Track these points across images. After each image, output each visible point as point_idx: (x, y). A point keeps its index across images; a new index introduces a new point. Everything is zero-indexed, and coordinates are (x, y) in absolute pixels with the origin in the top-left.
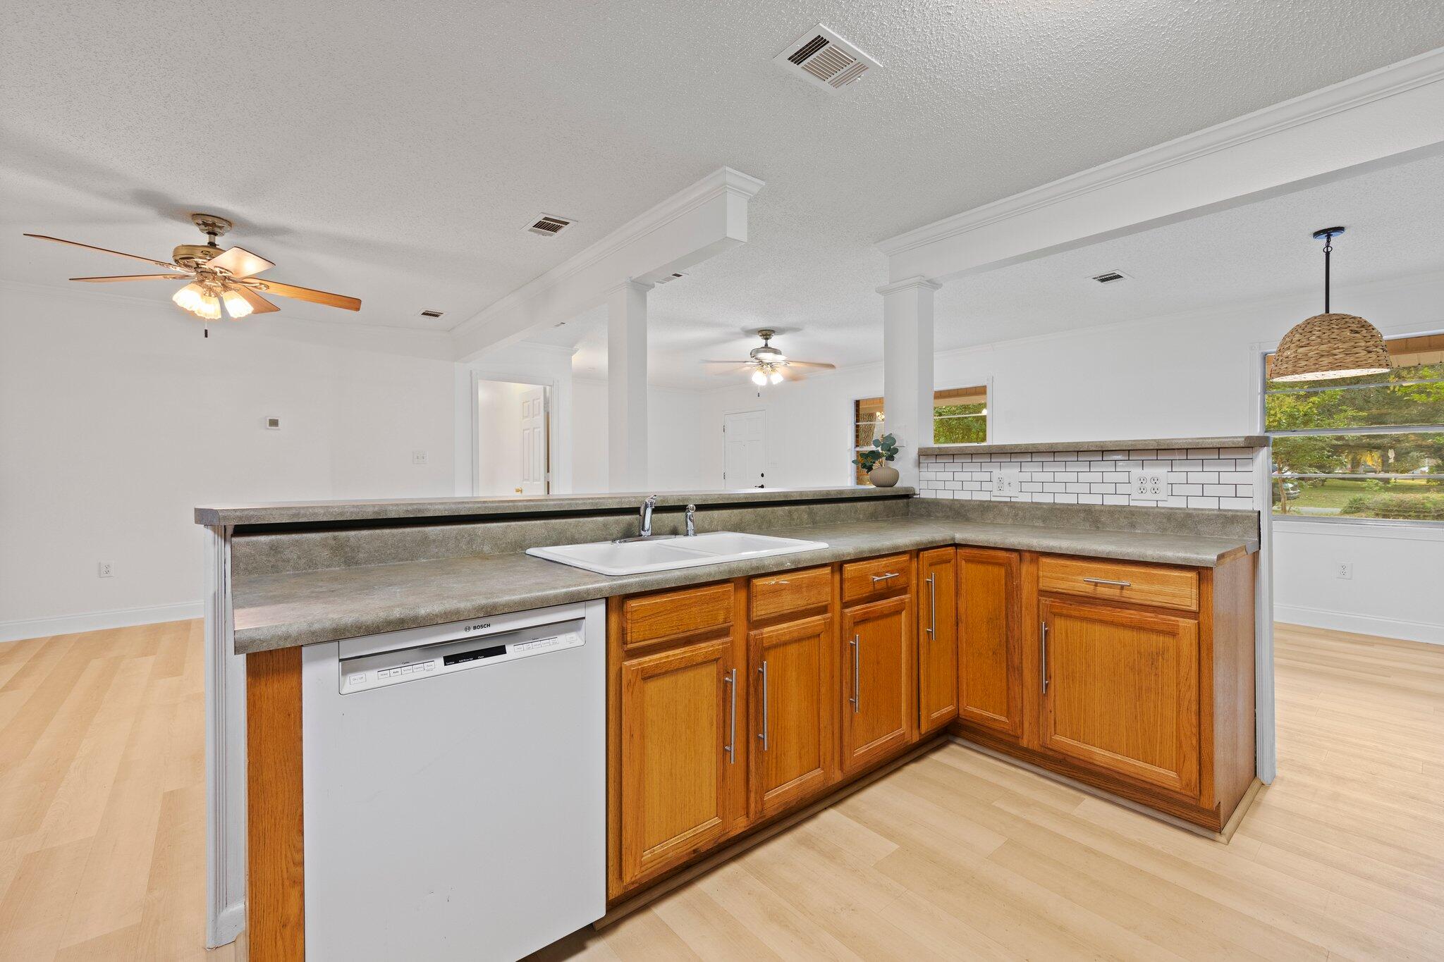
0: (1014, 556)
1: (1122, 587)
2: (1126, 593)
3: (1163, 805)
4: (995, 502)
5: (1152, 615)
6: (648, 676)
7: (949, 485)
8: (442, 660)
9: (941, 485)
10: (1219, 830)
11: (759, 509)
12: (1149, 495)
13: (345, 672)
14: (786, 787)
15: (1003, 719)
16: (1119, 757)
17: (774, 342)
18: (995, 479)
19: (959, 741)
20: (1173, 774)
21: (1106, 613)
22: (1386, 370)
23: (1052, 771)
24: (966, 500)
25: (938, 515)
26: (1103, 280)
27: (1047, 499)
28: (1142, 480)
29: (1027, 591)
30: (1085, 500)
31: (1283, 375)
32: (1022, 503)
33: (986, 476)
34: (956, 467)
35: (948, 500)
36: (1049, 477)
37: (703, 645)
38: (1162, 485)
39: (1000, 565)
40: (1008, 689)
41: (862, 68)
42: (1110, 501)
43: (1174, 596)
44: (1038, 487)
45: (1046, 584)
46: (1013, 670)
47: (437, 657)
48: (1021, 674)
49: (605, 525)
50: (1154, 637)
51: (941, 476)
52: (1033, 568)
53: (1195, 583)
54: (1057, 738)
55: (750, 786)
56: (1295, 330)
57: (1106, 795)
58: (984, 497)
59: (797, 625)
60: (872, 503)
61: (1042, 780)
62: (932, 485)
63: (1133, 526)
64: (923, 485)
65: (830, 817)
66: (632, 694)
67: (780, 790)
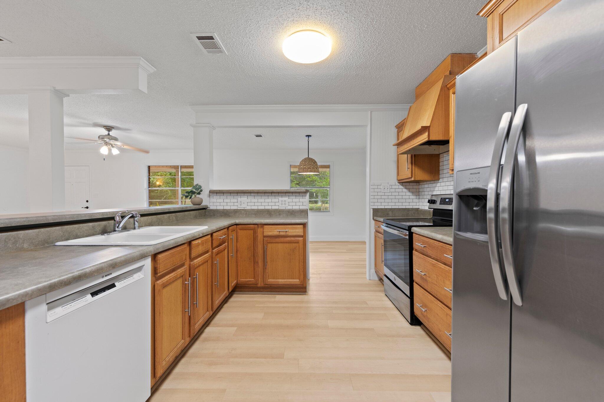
0: (256, 226)
1: (286, 232)
2: (287, 233)
3: (294, 290)
4: (239, 209)
5: (293, 238)
6: (165, 286)
7: (222, 204)
8: (90, 296)
9: (218, 204)
10: (306, 292)
11: (158, 216)
12: (284, 206)
13: (49, 309)
14: (200, 321)
15: (253, 280)
16: (285, 280)
17: (113, 133)
18: (239, 201)
19: (236, 293)
20: (298, 280)
21: (282, 239)
22: (318, 173)
23: (266, 292)
24: (229, 209)
25: (218, 215)
26: (257, 136)
27: (256, 208)
28: (282, 201)
29: (260, 237)
30: (267, 208)
31: (301, 172)
32: (248, 209)
33: (236, 201)
34: (224, 197)
35: (222, 209)
36: (256, 200)
37: (179, 270)
38: (287, 203)
39: (251, 229)
40: (254, 269)
41: (221, 52)
42: (274, 208)
43: (298, 232)
44: (253, 204)
45: (265, 234)
46: (255, 262)
47: (87, 294)
48: (258, 264)
49: (93, 227)
50: (294, 244)
51: (219, 200)
52: (262, 229)
53: (303, 228)
54: (269, 280)
55: (191, 324)
56: (303, 160)
57: (281, 293)
58: (235, 208)
59: (203, 258)
60: (195, 211)
61: (264, 295)
62: (215, 204)
63: (280, 215)
64: (211, 204)
65: (208, 330)
66: (160, 295)
67: (199, 323)
